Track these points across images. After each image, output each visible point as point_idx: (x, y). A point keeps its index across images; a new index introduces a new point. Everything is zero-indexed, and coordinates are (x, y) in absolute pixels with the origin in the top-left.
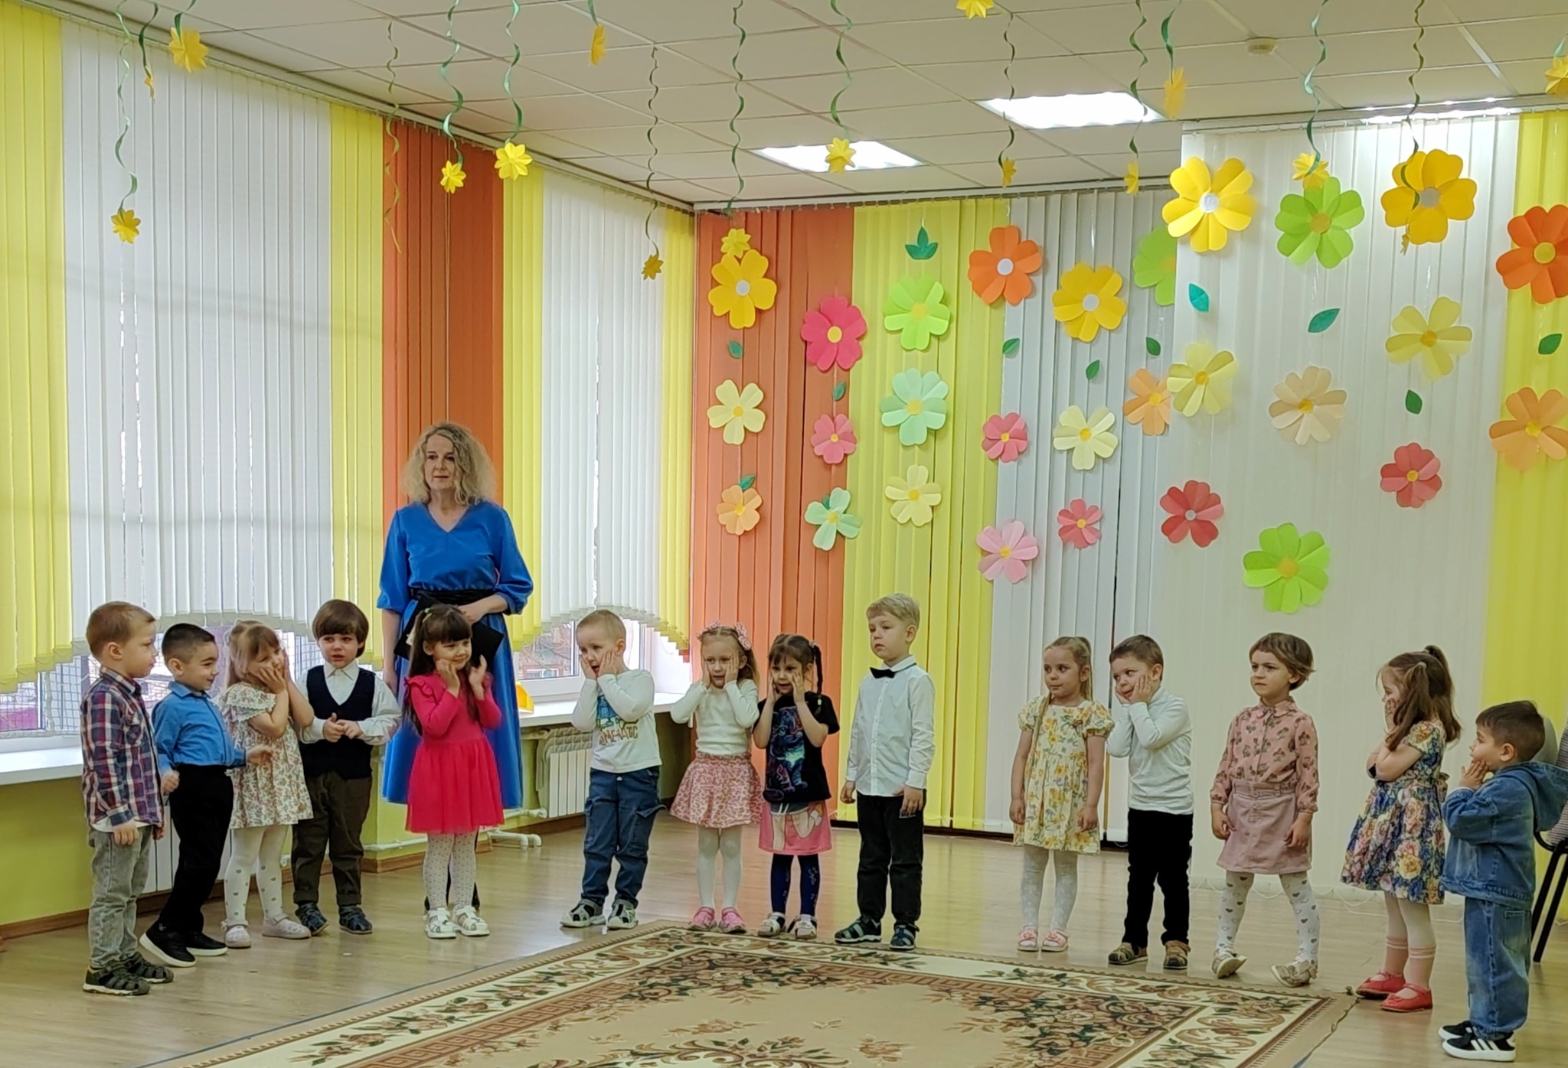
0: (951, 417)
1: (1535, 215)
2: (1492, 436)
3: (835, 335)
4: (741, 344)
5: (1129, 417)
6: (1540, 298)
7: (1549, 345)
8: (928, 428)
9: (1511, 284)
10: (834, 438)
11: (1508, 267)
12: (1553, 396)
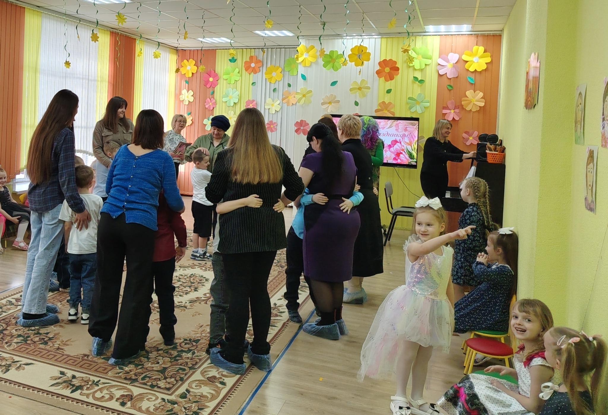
0: (240, 100)
1: (385, 61)
2: (376, 112)
3: (211, 79)
4: (188, 80)
5: (283, 101)
6: (386, 80)
7: (389, 91)
8: (234, 103)
9: (380, 77)
10: (211, 104)
11: (378, 72)
12: (390, 103)
